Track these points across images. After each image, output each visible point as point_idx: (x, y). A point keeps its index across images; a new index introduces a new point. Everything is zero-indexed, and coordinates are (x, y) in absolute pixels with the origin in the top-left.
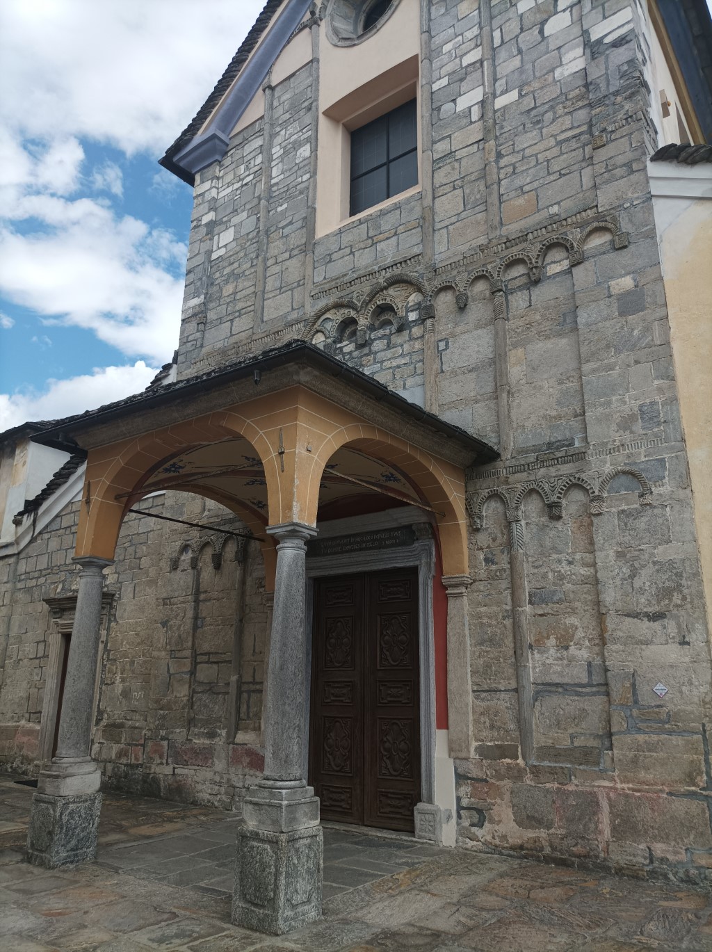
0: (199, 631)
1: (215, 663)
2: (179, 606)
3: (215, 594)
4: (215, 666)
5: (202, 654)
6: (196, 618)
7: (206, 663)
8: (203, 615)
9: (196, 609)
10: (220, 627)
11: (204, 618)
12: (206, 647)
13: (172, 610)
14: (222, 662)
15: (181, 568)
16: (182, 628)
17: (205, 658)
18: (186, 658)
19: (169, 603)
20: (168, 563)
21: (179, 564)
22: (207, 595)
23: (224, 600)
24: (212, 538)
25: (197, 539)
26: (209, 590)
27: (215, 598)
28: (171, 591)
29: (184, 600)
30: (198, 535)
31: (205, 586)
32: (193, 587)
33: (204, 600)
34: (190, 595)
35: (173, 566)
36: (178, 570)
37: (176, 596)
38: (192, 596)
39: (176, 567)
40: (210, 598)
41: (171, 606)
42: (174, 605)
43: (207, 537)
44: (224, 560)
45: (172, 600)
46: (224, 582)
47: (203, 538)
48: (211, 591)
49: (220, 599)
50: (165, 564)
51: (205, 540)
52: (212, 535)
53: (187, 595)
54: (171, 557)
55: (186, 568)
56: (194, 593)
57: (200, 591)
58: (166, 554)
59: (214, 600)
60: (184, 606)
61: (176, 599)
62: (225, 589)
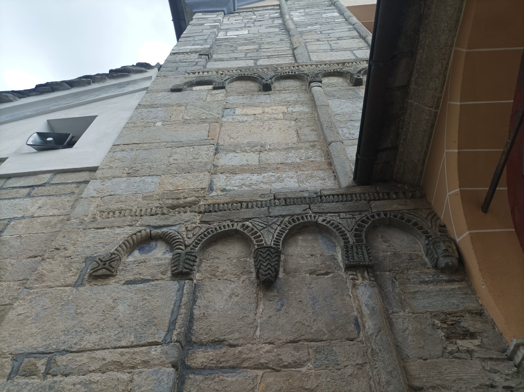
19: (42, 369)
20: (74, 265)
21: (120, 268)
22: (223, 351)
23: (304, 370)
24: (247, 223)
25: (194, 225)
26: (231, 338)
27: (262, 361)
28: (66, 332)
29: (122, 359)
30: (198, 218)
31: (213, 329)
32: (173, 323)
33: (211, 368)
34: (156, 344)
35: (95, 270)
36: (112, 281)
37: (89, 346)
38: (166, 347)
39: (108, 273)
40: (238, 361)
41: (50, 379)
42: (66, 375)
43: (229, 222)
44: (284, 270)
45: (64, 358)
46: (299, 319)
47: (216, 224)
48: (241, 341)
49: (285, 367)
50: (62, 268)
51: (224, 226)
52: (247, 220)
53: (143, 342)
54: (88, 253)
55: (149, 278)
56: (175, 338)
57: (194, 339)
58: (72, 248)
59: (258, 369)
60: (125, 376)
61: (85, 354)
62: (303, 337)
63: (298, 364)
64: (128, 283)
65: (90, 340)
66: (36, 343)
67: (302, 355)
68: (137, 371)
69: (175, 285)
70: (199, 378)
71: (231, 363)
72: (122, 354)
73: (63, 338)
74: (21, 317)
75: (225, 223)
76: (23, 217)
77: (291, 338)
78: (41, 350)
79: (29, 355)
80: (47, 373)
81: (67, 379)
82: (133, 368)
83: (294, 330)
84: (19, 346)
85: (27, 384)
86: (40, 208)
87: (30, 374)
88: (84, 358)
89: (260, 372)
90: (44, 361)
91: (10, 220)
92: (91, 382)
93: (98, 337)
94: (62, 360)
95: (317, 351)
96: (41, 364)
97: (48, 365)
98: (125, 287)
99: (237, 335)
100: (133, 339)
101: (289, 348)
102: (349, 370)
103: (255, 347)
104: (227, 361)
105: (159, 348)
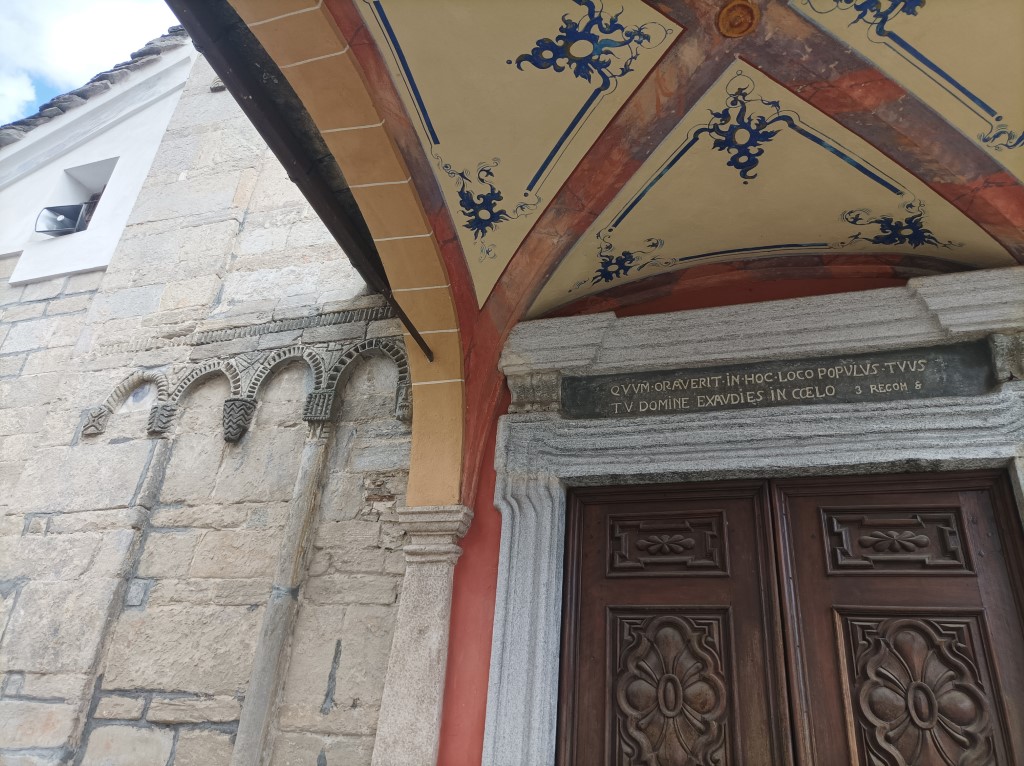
0: (129, 616)
1: (166, 725)
2: (78, 535)
3: (211, 513)
4: (164, 737)
5: (122, 692)
6: (128, 576)
7: (134, 722)
8: (154, 571)
9: (136, 549)
10: (209, 610)
11: (156, 579)
12: (142, 669)
13: (50, 547)
14: (193, 725)
15: (111, 433)
16: (70, 603)
17: (132, 706)
18: (62, 700)
19: (44, 527)
20: (72, 420)
21: (109, 423)
22: (182, 511)
23: (238, 530)
24: (232, 361)
25: (182, 365)
26: (190, 499)
27: (208, 521)
28: (62, 494)
29: (98, 521)
30: (189, 353)
31: (178, 489)
32: (139, 486)
33: (169, 527)
34: (125, 507)
35: (86, 428)
36: (100, 439)
37: (76, 509)
38: (129, 511)
39: (96, 431)
40: (190, 521)
41: (49, 536)
42: (60, 533)
43: (216, 360)
44: (257, 421)
45: (58, 518)
46: (250, 480)
47: (203, 362)
48: (197, 502)
49: (225, 527)
50: (62, 424)
51: (210, 366)
52: (234, 355)
53: (115, 506)
54: (84, 404)
55: (130, 436)
56: (138, 502)
57: (161, 500)
58: (71, 399)
59: (204, 528)
60: (97, 536)
61: (73, 515)
62: (248, 499)
63: (234, 525)
64: (114, 442)
65: (77, 502)
66: (39, 504)
67: (241, 516)
68: (106, 531)
69: (148, 444)
70: (158, 535)
71: (185, 523)
72: (98, 517)
73: (59, 499)
74: (30, 478)
75: (211, 362)
76: (39, 348)
77: (237, 499)
78: (43, 510)
79: (35, 514)
80: (47, 531)
81: (60, 537)
82: (105, 528)
83: (242, 491)
84: (29, 507)
85: (34, 539)
86: (54, 334)
87: (36, 531)
88: (71, 518)
89: (204, 531)
90: (45, 520)
91: (29, 352)
92: (75, 540)
93: (83, 499)
94: (57, 519)
95: (255, 513)
96: (43, 523)
97: (48, 524)
98: (109, 447)
99: (195, 496)
100: (107, 502)
101: (232, 510)
102: (272, 531)
103: (207, 507)
104: (182, 521)
105: (124, 511)
